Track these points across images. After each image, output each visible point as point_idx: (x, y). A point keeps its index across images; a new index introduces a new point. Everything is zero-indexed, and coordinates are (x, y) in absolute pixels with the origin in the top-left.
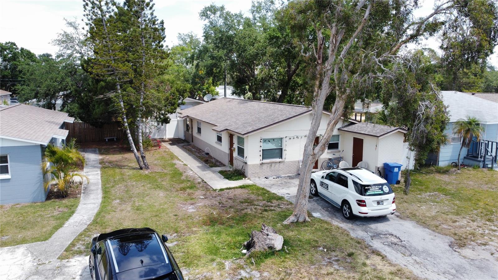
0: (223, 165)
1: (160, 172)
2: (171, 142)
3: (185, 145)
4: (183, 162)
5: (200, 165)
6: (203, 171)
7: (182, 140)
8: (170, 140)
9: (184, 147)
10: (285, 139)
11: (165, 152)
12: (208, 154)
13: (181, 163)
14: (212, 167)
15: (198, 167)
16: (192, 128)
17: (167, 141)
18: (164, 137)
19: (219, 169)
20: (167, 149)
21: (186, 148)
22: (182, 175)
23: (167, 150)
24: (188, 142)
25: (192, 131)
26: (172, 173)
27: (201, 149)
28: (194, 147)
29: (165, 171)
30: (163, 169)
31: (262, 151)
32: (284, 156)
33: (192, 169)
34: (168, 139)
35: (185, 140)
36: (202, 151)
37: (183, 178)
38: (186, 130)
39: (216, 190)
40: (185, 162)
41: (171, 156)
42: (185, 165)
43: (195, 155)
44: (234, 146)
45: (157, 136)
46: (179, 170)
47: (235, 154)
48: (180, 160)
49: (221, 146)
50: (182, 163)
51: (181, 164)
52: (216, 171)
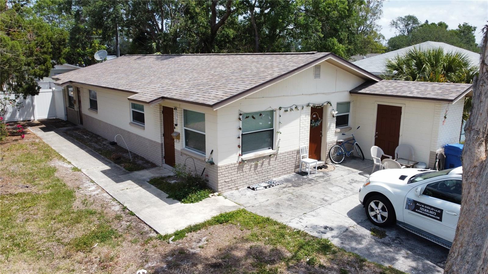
0: (151, 165)
1: (21, 195)
2: (43, 126)
3: (69, 130)
4: (70, 163)
5: (107, 168)
6: (117, 182)
7: (62, 121)
8: (42, 122)
9: (69, 132)
10: (278, 111)
11: (33, 144)
12: (114, 144)
13: (66, 165)
14: (131, 170)
15: (104, 172)
16: (80, 102)
17: (37, 125)
18: (32, 118)
19: (147, 174)
20: (38, 137)
21: (71, 136)
22: (72, 197)
23: (37, 141)
24: (74, 125)
25: (80, 107)
26: (51, 194)
27: (98, 136)
28: (86, 132)
29: (34, 190)
30: (28, 185)
31: (241, 137)
32: (277, 143)
33: (94, 179)
34: (39, 120)
35: (67, 121)
36: (103, 138)
37: (77, 205)
38: (68, 105)
39: (166, 237)
40: (75, 164)
41: (45, 151)
42: (75, 169)
43: (90, 146)
44: (175, 130)
45: (20, 116)
46: (65, 185)
47: (179, 145)
48: (64, 160)
49: (144, 129)
50: (70, 166)
51: (67, 169)
52: (144, 180)
